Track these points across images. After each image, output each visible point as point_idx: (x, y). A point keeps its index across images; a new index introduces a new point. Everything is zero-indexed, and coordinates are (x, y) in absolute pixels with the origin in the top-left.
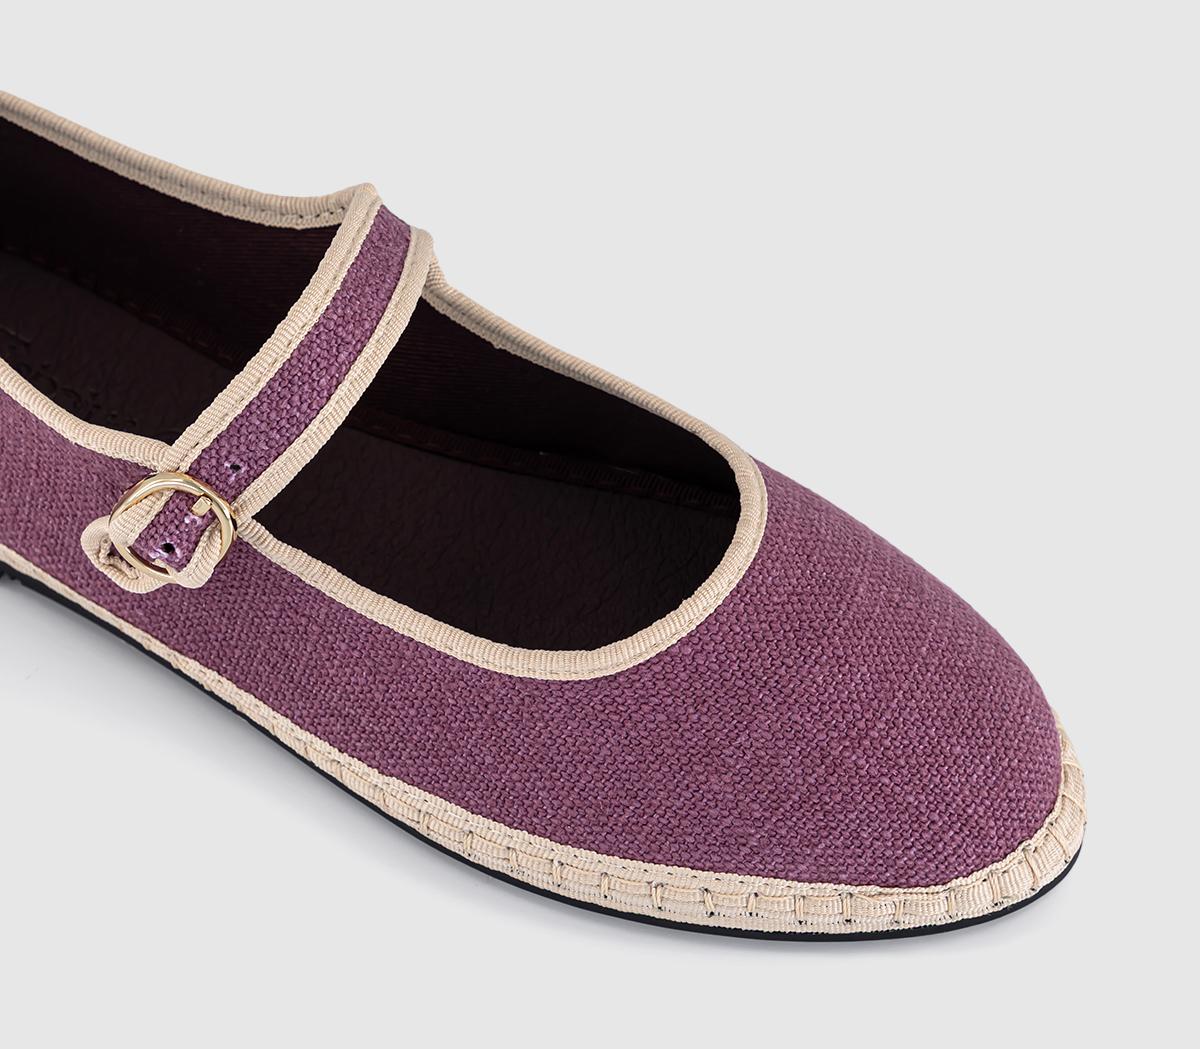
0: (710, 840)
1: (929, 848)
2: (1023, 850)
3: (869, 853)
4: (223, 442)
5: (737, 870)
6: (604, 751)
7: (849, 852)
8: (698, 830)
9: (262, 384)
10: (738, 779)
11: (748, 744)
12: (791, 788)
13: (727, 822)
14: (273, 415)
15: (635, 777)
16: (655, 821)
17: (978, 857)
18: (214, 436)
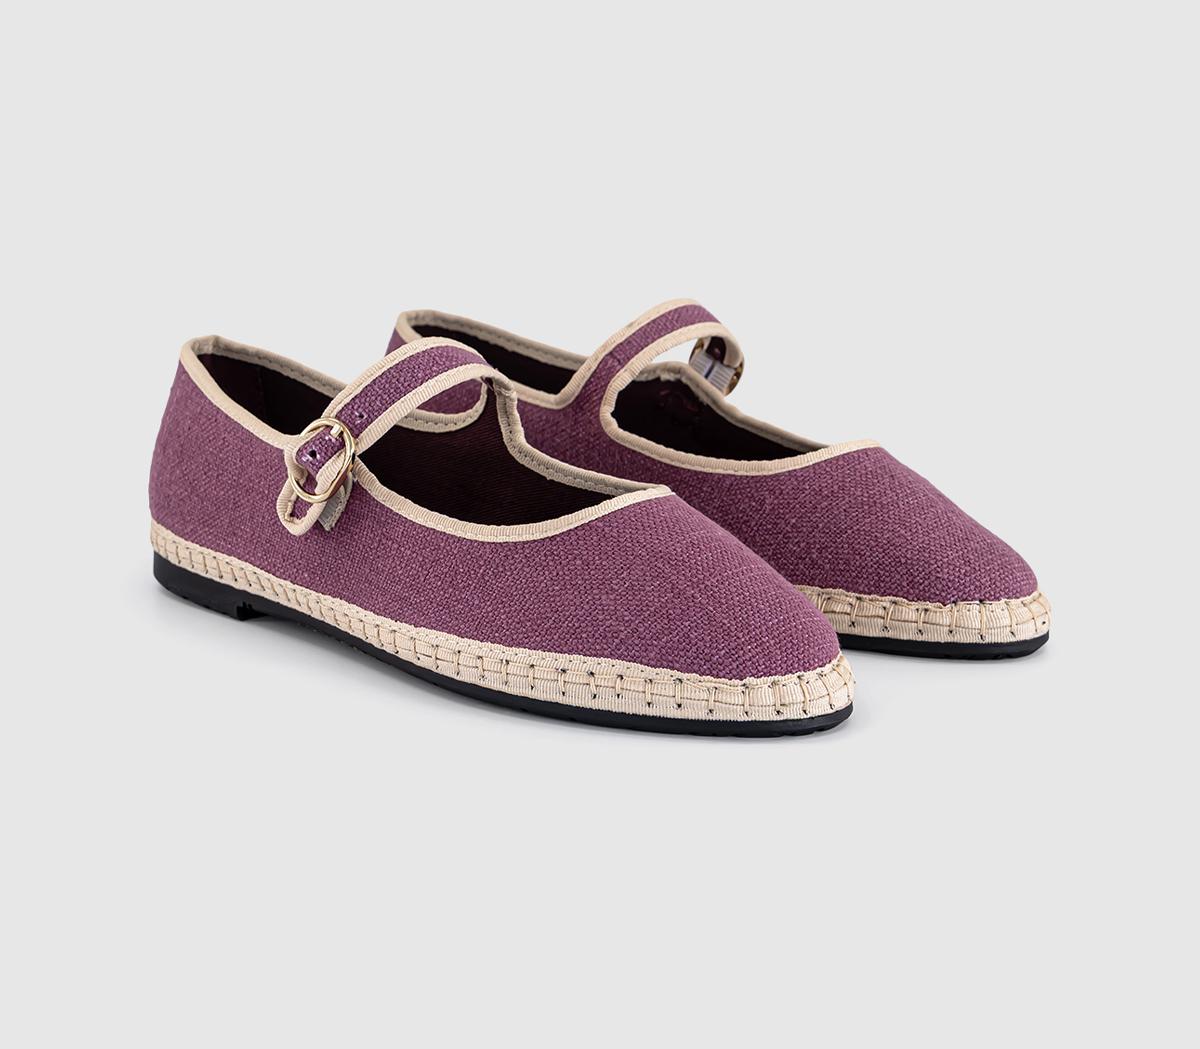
0: (597, 635)
1: (733, 652)
2: (799, 677)
3: (694, 649)
4: (357, 400)
5: (611, 656)
6: (543, 585)
7: (681, 647)
8: (590, 629)
9: (385, 369)
10: (618, 597)
11: (627, 578)
12: (650, 604)
13: (608, 623)
14: (387, 386)
15: (558, 599)
16: (565, 625)
17: (766, 667)
18: (352, 396)
